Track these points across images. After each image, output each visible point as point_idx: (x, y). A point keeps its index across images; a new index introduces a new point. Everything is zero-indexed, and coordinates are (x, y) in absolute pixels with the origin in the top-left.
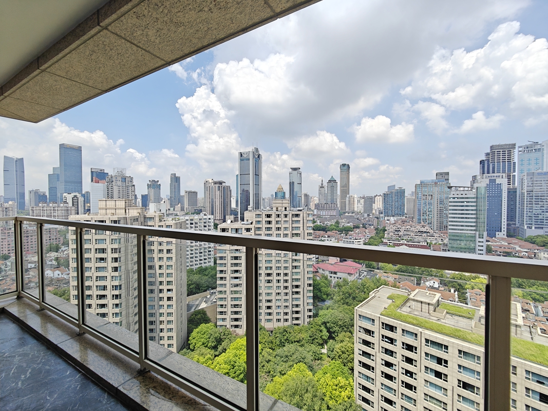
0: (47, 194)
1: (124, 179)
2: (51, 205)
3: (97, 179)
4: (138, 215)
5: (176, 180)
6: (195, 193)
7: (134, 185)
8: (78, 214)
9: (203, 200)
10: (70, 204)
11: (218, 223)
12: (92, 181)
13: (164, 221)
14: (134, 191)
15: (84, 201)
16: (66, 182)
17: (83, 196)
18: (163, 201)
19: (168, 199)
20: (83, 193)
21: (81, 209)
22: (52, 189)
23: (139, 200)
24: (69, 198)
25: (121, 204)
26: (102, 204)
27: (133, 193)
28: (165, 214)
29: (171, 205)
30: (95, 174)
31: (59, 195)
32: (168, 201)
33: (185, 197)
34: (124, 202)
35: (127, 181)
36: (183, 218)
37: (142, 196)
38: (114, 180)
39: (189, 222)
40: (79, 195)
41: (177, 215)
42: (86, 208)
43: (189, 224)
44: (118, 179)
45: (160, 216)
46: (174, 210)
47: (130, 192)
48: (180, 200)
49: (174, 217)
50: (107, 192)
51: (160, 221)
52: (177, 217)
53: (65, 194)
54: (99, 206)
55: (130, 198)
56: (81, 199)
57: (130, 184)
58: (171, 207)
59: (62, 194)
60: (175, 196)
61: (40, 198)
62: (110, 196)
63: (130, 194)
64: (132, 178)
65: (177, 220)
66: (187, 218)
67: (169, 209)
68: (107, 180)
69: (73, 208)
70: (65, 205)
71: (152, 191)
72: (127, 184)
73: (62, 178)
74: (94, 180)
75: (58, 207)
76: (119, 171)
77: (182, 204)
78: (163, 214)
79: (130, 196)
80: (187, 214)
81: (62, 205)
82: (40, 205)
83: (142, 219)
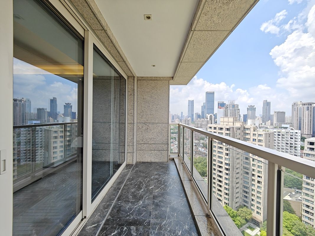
0: (201, 115)
1: (234, 106)
2: (202, 119)
3: (221, 107)
4: (240, 126)
5: (267, 104)
6: (284, 113)
7: (239, 109)
8: (212, 124)
9: (291, 118)
10: (209, 119)
11: (306, 137)
12: (218, 108)
13: (257, 131)
14: (239, 113)
15: (215, 118)
16: (208, 109)
17: (214, 115)
18: (257, 118)
19: (261, 117)
20: (214, 114)
21: (213, 122)
22: (203, 112)
23: (242, 118)
24: (209, 116)
25: (231, 120)
26: (222, 120)
27: (238, 114)
28: (258, 127)
29: (263, 121)
30: (219, 104)
31: (205, 115)
32: (261, 118)
33: (274, 116)
34: (233, 118)
35: (235, 107)
36: (271, 131)
37: (244, 115)
38: (228, 106)
39: (276, 134)
40: (212, 115)
41: (267, 128)
42: (215, 121)
43: (277, 135)
44: (230, 106)
45: (254, 128)
46: (265, 124)
47: (237, 113)
48: (270, 118)
49: (264, 129)
50: (225, 113)
51: (254, 131)
52: (267, 129)
53: (207, 115)
54: (221, 121)
55: (237, 117)
56: (213, 117)
57: (237, 109)
58: (263, 122)
59: (206, 114)
60: (266, 115)
61: (199, 116)
62: (226, 115)
63: (237, 114)
64: (238, 105)
65: (266, 131)
66: (275, 130)
67: (261, 124)
68: (225, 107)
69: (210, 121)
70: (207, 119)
71: (250, 112)
72: (235, 109)
73: (206, 107)
74: (219, 107)
75: (205, 120)
76: (231, 102)
77: (271, 121)
78: (257, 126)
79: (237, 115)
80: (275, 128)
81: (206, 119)
82: (198, 119)
83: (243, 129)
